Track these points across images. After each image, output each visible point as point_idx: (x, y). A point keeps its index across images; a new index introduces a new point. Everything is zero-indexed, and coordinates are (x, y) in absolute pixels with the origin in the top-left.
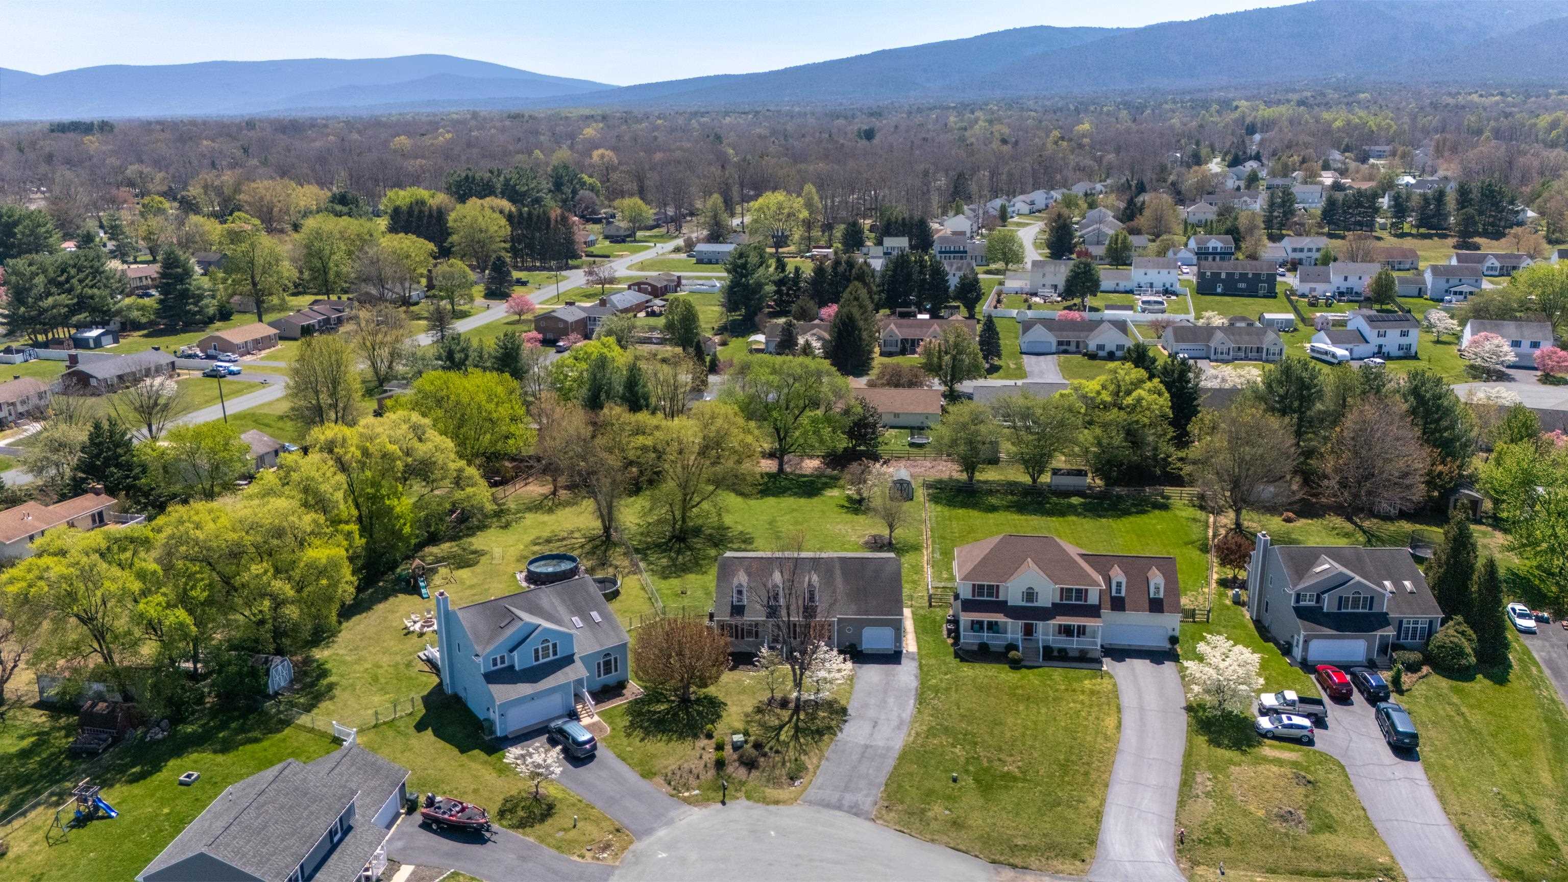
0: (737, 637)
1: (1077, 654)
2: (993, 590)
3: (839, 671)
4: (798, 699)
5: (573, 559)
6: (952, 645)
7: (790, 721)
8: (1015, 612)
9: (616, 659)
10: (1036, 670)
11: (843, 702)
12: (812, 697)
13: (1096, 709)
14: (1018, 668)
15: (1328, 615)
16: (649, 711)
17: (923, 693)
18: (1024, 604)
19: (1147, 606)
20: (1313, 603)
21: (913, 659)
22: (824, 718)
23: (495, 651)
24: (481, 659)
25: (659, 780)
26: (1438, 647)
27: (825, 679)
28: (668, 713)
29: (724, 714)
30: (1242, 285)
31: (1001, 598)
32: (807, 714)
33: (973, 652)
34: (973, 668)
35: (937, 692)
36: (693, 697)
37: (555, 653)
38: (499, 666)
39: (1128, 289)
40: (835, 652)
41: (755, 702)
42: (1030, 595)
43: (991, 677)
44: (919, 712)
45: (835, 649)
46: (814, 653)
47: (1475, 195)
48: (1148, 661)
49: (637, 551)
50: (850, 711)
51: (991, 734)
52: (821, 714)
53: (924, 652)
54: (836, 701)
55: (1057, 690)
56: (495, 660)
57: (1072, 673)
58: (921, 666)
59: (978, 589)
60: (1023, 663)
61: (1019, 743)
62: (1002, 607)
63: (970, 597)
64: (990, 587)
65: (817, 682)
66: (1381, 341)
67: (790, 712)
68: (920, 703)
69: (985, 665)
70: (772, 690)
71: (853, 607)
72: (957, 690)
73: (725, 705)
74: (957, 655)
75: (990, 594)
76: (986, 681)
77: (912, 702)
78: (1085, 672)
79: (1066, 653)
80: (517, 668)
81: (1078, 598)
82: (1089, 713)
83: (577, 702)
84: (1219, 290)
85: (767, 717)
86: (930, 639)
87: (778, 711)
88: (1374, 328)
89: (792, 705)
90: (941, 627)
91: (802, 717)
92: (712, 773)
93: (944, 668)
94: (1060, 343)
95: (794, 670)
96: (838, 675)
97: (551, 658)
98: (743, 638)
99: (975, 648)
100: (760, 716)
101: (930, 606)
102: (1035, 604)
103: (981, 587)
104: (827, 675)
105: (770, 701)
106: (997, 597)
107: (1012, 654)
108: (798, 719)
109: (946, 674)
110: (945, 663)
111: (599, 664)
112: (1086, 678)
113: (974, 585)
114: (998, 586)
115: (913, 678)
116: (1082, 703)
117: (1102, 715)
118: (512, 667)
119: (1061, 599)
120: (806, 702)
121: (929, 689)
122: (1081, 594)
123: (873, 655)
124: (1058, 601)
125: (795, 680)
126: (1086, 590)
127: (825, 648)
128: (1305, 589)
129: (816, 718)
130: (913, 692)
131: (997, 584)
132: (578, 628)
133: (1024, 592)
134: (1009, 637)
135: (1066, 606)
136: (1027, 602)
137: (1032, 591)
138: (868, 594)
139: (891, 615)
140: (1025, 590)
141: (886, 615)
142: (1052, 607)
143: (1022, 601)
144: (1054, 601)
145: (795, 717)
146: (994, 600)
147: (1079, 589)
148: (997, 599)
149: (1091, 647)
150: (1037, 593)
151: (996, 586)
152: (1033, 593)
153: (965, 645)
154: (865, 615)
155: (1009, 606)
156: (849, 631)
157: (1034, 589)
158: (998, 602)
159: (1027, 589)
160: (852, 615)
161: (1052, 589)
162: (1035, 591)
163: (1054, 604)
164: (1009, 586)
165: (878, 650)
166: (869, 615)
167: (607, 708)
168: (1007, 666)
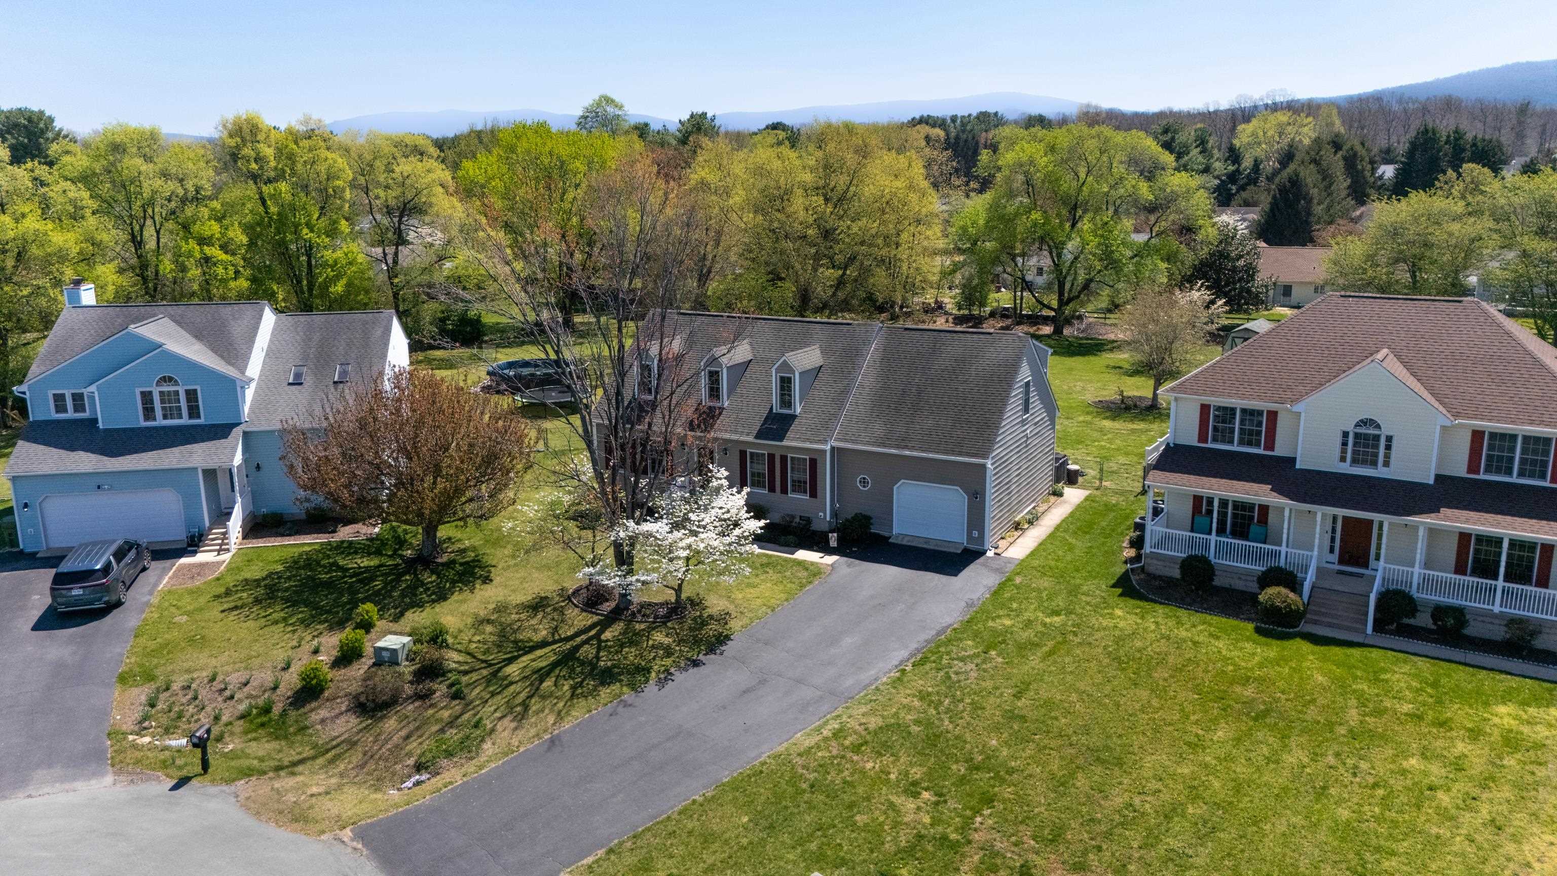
1: (1499, 633)
2: (1259, 423)
6: (1132, 560)
7: (571, 638)
13: (1507, 793)
14: (1285, 637)
17: (951, 641)
18: (1346, 468)
21: (997, 570)
22: (656, 646)
29: (456, 597)
31: (1280, 450)
33: (1176, 583)
37: (190, 411)
41: (547, 588)
42: (1368, 442)
50: (729, 646)
51: (1061, 785)
53: (1041, 561)
54: (722, 619)
55: (1379, 712)
56: (59, 399)
57: (1460, 676)
58: (1001, 586)
59: (1218, 421)
60: (1304, 627)
61: (1135, 837)
63: (1193, 442)
64: (1251, 416)
67: (596, 618)
69: (1182, 613)
72: (1051, 653)
74: (1121, 582)
75: (1250, 438)
78: (1514, 682)
80: (101, 425)
81: (1533, 469)
82: (1470, 802)
87: (573, 613)
91: (607, 635)
93: (1061, 602)
97: (181, 417)
99: (1178, 573)
102: (1380, 472)
103: (1227, 413)
106: (1270, 446)
107: (1274, 594)
108: (596, 636)
109: (1055, 613)
112: (1504, 700)
113: (1205, 408)
114: (1273, 416)
116: (1458, 765)
117: (1519, 819)
118: (93, 420)
119: (1473, 466)
120: (646, 605)
121: (976, 635)
122: (1544, 454)
124: (1460, 470)
131: (1273, 406)
132: (290, 384)
133: (1345, 434)
134: (1283, 549)
135: (1485, 481)
136: (1355, 461)
137: (1372, 431)
138: (922, 404)
139: (960, 454)
140: (1350, 427)
141: (946, 452)
142: (1431, 482)
143: (1343, 459)
144: (1438, 466)
145: (593, 632)
146: (1261, 451)
147: (1537, 440)
148: (1272, 449)
149: (1553, 618)
150: (1389, 439)
151: (1269, 412)
152: (1377, 438)
153: (1155, 562)
154: (898, 447)
155: (1298, 467)
156: (864, 482)
157: (1378, 427)
158: (1271, 457)
159: (1357, 425)
160: (868, 443)
161: (1444, 428)
162: (1385, 431)
163: (1439, 478)
164: (1299, 414)
165: (927, 541)
166: (906, 447)
167: (271, 544)
168: (1250, 626)
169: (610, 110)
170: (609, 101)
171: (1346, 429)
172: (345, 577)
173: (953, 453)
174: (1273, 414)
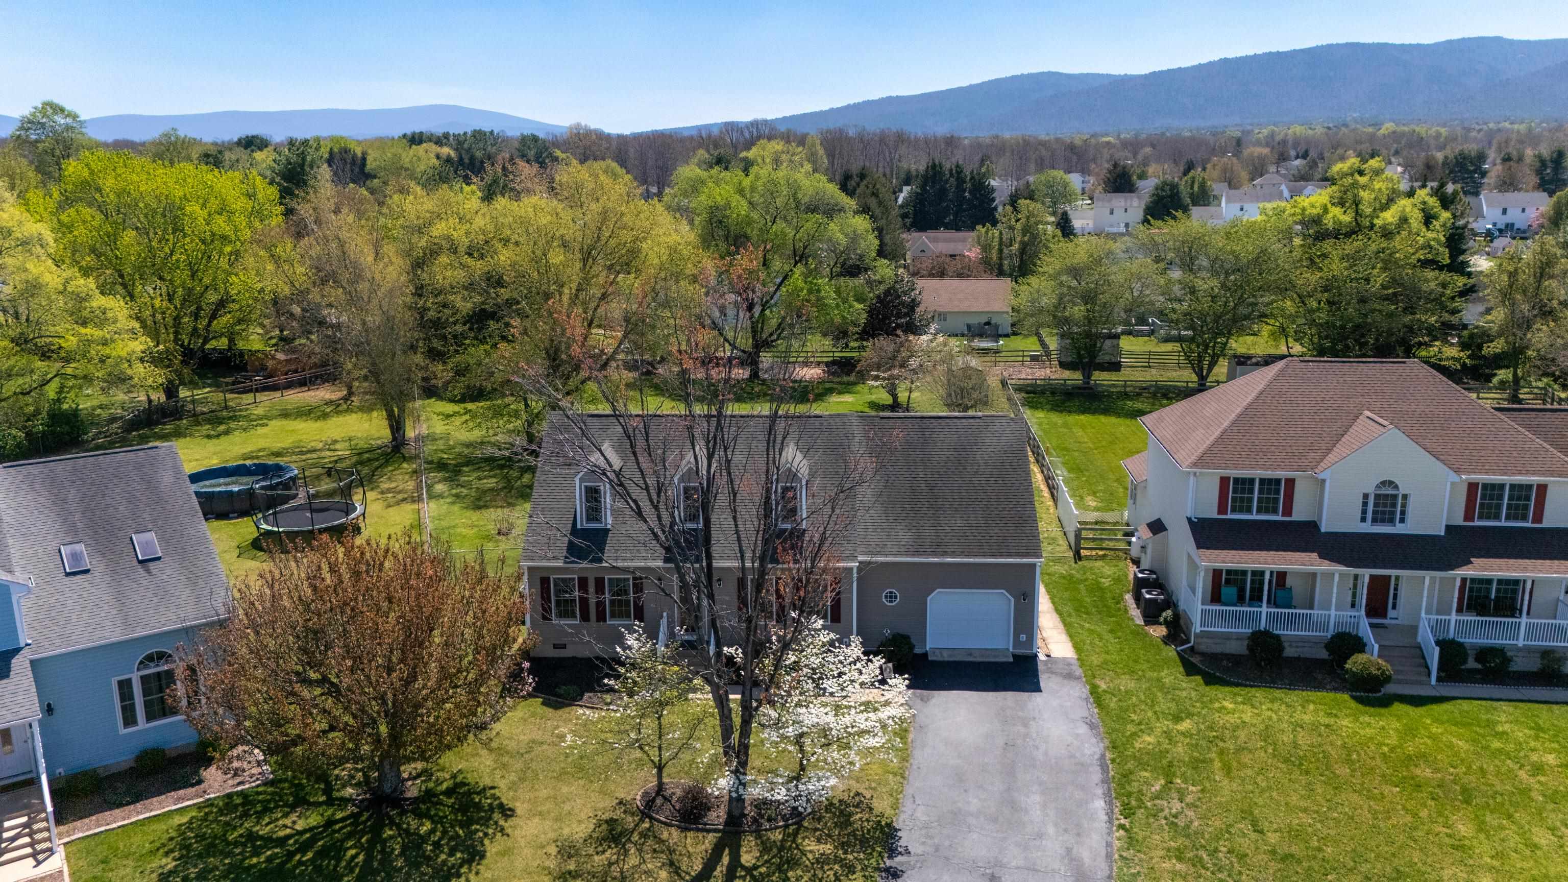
0: (585, 617)
1: (1533, 664)
2: (1277, 492)
3: (868, 706)
4: (736, 801)
6: (1169, 639)
7: (706, 874)
10: (1437, 708)
11: (881, 805)
12: (781, 794)
14: (1385, 702)
16: (251, 837)
17: (1126, 776)
18: (1368, 528)
21: (1069, 676)
22: (822, 861)
27: (825, 731)
28: (303, 848)
29: (491, 848)
31: (1299, 514)
32: (766, 847)
33: (1235, 660)
34: (1248, 701)
35: (1168, 773)
36: (413, 790)
40: (855, 650)
41: (605, 806)
42: (1385, 502)
43: (1315, 727)
44: (1131, 841)
45: (856, 640)
46: (785, 646)
49: (441, 466)
50: (906, 839)
52: (812, 847)
53: (1095, 660)
54: (859, 802)
58: (1096, 696)
59: (1236, 491)
60: (1391, 689)
62: (1302, 537)
63: (1209, 514)
64: (1270, 485)
65: (799, 740)
67: (711, 838)
68: (1128, 812)
70: (660, 768)
71: (904, 536)
72: (1227, 770)
73: (508, 812)
74: (1190, 669)
75: (1267, 506)
76: (1304, 739)
77: (1099, 804)
79: (1507, 660)
81: (1517, 512)
85: (633, 860)
86: (1102, 629)
87: (672, 835)
89: (717, 816)
90: (1119, 600)
91: (747, 858)
93: (1164, 704)
95: (722, 702)
96: (864, 721)
98: (601, 617)
99: (1238, 648)
100: (610, 854)
101: (1078, 557)
102: (1399, 529)
103: (1244, 484)
104: (831, 719)
105: (649, 803)
106: (1288, 511)
107: (1354, 663)
108: (735, 863)
109: (1177, 719)
110: (1166, 690)
111: (125, 687)
113: (1224, 481)
115: (1083, 729)
119: (1469, 515)
120: (762, 804)
121: (1140, 765)
122: (1527, 499)
123: (957, 664)
124: (1459, 521)
125: (727, 732)
126: (1542, 489)
127: (825, 637)
129: (793, 863)
130: (1096, 776)
131: (1291, 474)
132: (68, 575)
133: (1366, 496)
134: (1333, 612)
135: (1479, 527)
136: (1374, 520)
137: (1391, 492)
138: (940, 502)
139: (1010, 555)
140: (1371, 490)
141: (993, 556)
142: (1443, 533)
143: (1363, 519)
144: (1448, 519)
145: (726, 860)
146: (1279, 518)
147: (1521, 486)
148: (1290, 515)
149: (1566, 644)
150: (1405, 497)
151: (1287, 480)
152: (1395, 497)
153: (1205, 640)
154: (935, 554)
155: (1323, 530)
156: (891, 597)
157: (1396, 487)
158: (1291, 522)
159: (1378, 487)
160: (899, 554)
161: (1453, 484)
162: (1402, 490)
163: (1448, 527)
164: (1323, 481)
165: (969, 652)
166: (945, 554)
167: (114, 826)
168: (1346, 697)
169: (60, 120)
170: (59, 110)
171: (1366, 491)
172: (290, 855)
173: (1001, 555)
174: (1291, 482)
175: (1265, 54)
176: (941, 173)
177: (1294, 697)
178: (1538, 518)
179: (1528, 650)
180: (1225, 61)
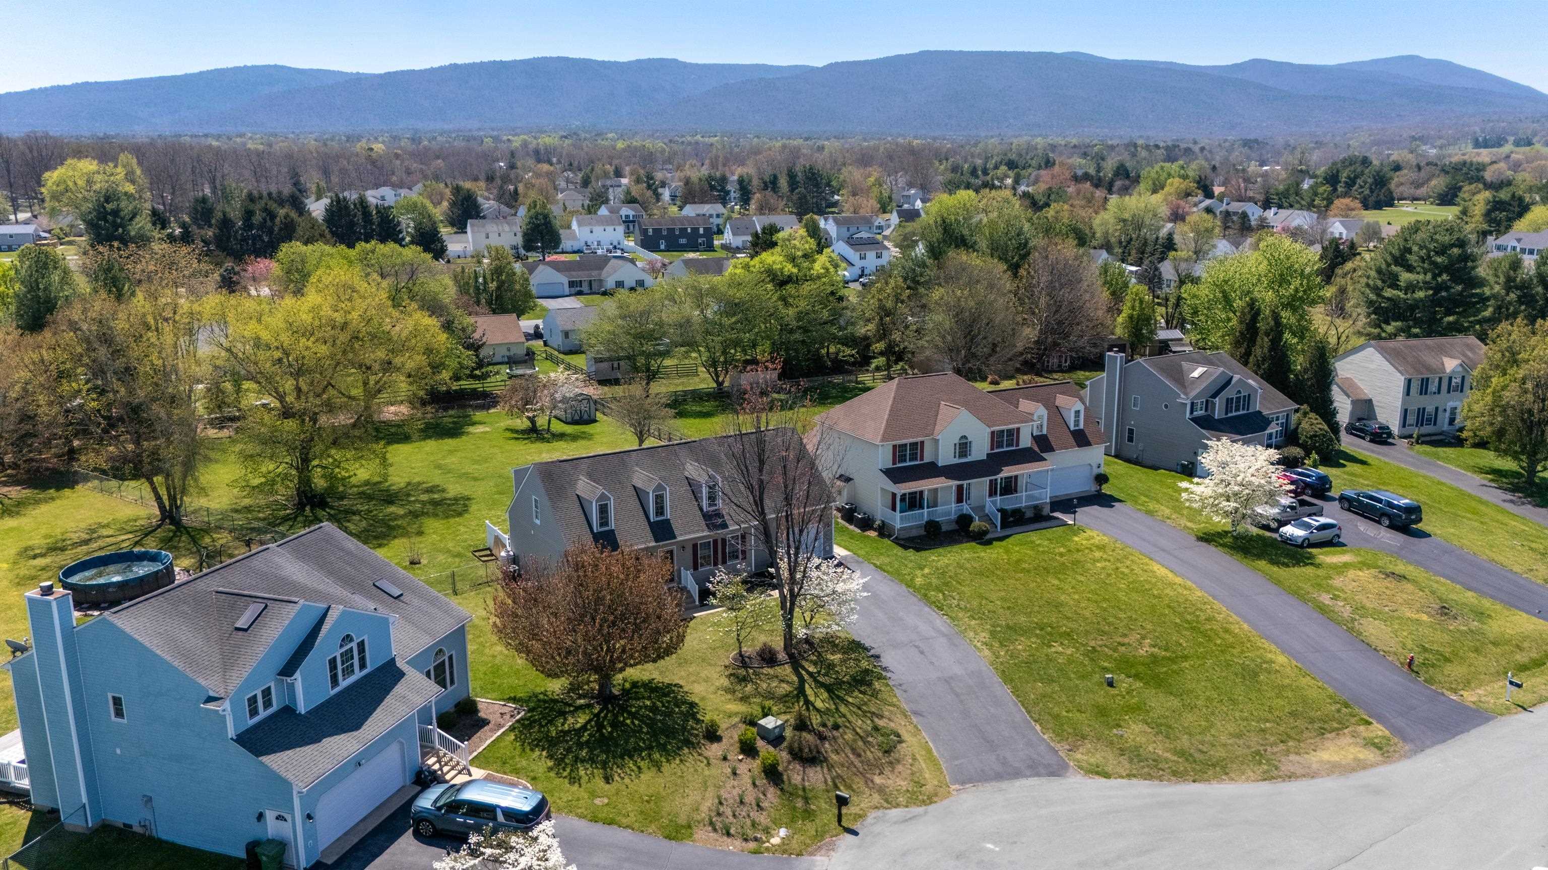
1: (1029, 514)
2: (916, 448)
5: (154, 558)
6: (882, 536)
7: (802, 681)
8: (950, 472)
9: (451, 658)
10: (1008, 541)
13: (1129, 562)
14: (989, 543)
15: (1220, 421)
18: (957, 461)
19: (1071, 440)
20: (1202, 412)
21: (859, 562)
22: (843, 661)
23: (248, 683)
24: (227, 705)
25: (702, 834)
26: (1311, 437)
28: (600, 727)
29: (695, 700)
30: (683, 241)
31: (927, 459)
33: (921, 537)
36: (615, 691)
37: (363, 666)
38: (263, 714)
39: (576, 249)
42: (964, 447)
43: (974, 559)
47: (800, 177)
48: (1096, 507)
50: (866, 644)
51: (1068, 619)
52: (833, 658)
53: (862, 552)
54: (833, 636)
55: (1062, 555)
56: (253, 700)
57: (1049, 534)
58: (880, 568)
59: (899, 452)
60: (988, 536)
61: (1112, 619)
62: (932, 470)
63: (891, 466)
64: (913, 446)
66: (863, 263)
67: (787, 667)
69: (949, 549)
70: (739, 643)
72: (959, 583)
74: (903, 546)
75: (914, 457)
78: (1044, 533)
79: (1023, 514)
80: (302, 709)
81: (1010, 443)
82: (1129, 568)
83: (424, 755)
84: (662, 247)
85: (763, 685)
87: (771, 670)
88: (856, 251)
89: (781, 656)
91: (813, 669)
92: (772, 792)
93: (910, 564)
94: (572, 284)
97: (358, 675)
99: (922, 532)
100: (750, 686)
102: (971, 458)
103: (902, 448)
105: (742, 662)
106: (923, 458)
107: (972, 527)
108: (813, 673)
109: (920, 568)
110: (902, 557)
111: (429, 674)
113: (894, 446)
115: (889, 583)
118: (288, 711)
119: (992, 448)
121: (926, 590)
122: (1013, 435)
124: (990, 451)
126: (1017, 430)
128: (1195, 397)
129: (833, 665)
131: (920, 439)
133: (954, 444)
134: (951, 506)
135: (998, 453)
136: (960, 456)
137: (964, 440)
140: (957, 441)
142: (986, 458)
143: (956, 457)
144: (986, 451)
145: (803, 672)
146: (920, 462)
147: (1009, 430)
148: (924, 460)
150: (970, 442)
151: (919, 442)
152: (966, 443)
153: (902, 532)
155: (939, 465)
157: (967, 438)
158: (925, 463)
159: (959, 439)
161: (984, 433)
162: (969, 439)
163: (987, 455)
164: (934, 440)
167: (480, 749)
168: (974, 544)
171: (954, 442)
174: (922, 443)
175: (490, 62)
176: (347, 207)
177: (956, 548)
178: (1018, 445)
179: (1027, 507)
180: (455, 67)
